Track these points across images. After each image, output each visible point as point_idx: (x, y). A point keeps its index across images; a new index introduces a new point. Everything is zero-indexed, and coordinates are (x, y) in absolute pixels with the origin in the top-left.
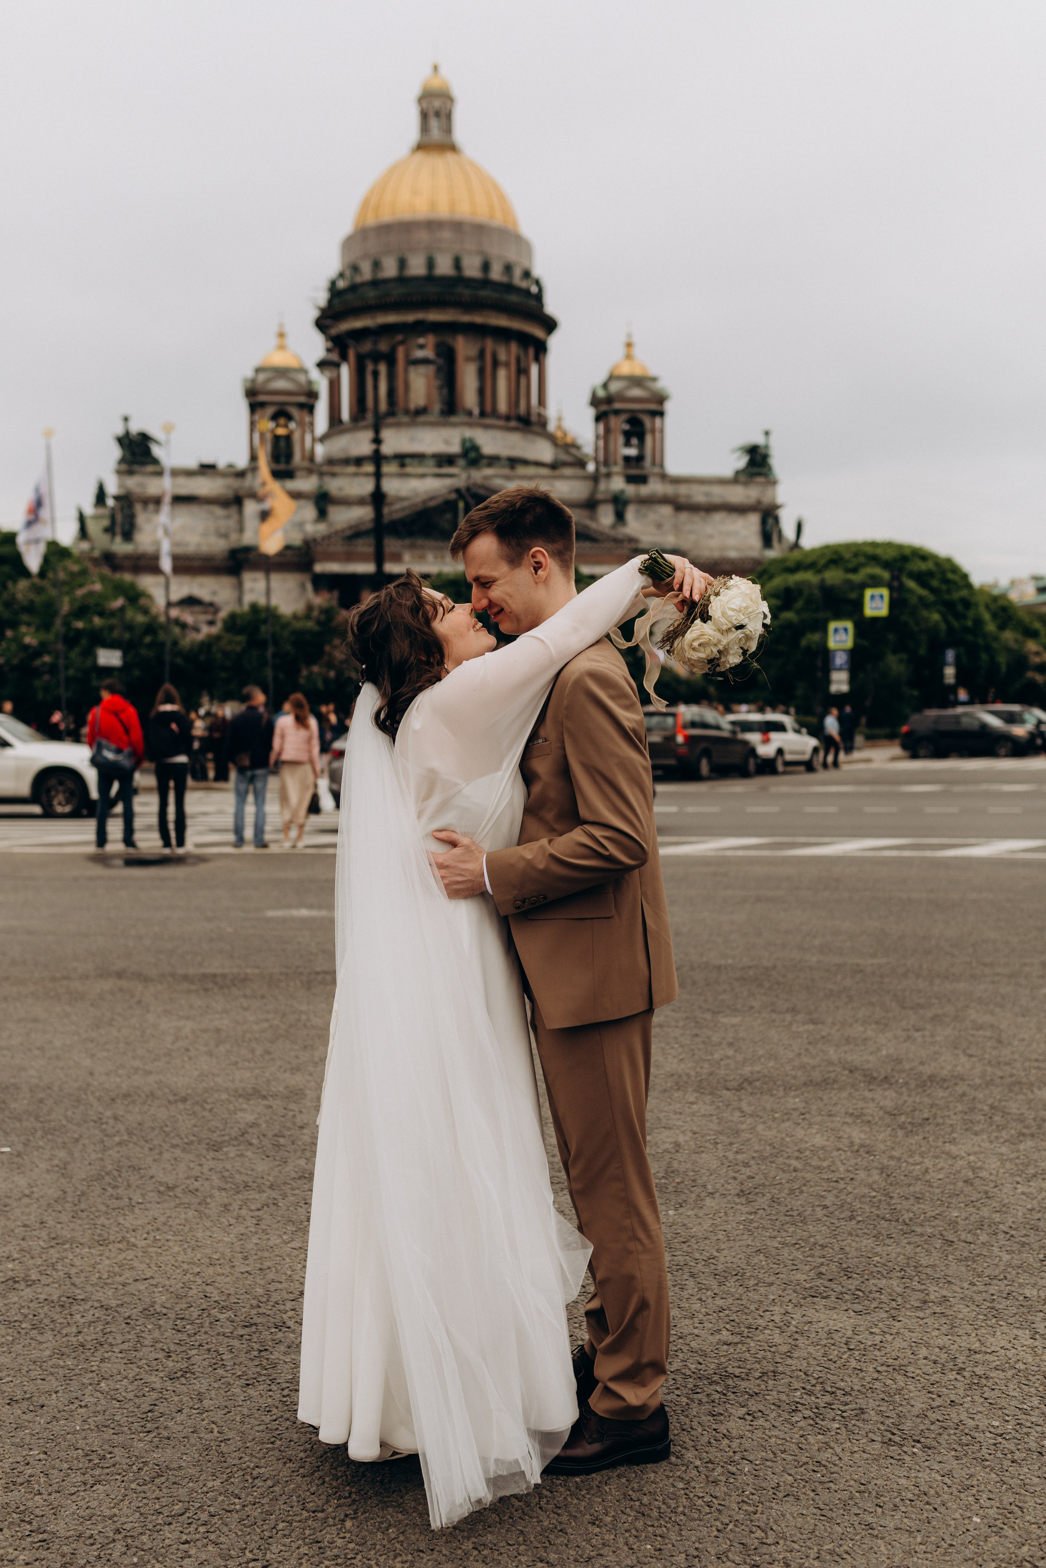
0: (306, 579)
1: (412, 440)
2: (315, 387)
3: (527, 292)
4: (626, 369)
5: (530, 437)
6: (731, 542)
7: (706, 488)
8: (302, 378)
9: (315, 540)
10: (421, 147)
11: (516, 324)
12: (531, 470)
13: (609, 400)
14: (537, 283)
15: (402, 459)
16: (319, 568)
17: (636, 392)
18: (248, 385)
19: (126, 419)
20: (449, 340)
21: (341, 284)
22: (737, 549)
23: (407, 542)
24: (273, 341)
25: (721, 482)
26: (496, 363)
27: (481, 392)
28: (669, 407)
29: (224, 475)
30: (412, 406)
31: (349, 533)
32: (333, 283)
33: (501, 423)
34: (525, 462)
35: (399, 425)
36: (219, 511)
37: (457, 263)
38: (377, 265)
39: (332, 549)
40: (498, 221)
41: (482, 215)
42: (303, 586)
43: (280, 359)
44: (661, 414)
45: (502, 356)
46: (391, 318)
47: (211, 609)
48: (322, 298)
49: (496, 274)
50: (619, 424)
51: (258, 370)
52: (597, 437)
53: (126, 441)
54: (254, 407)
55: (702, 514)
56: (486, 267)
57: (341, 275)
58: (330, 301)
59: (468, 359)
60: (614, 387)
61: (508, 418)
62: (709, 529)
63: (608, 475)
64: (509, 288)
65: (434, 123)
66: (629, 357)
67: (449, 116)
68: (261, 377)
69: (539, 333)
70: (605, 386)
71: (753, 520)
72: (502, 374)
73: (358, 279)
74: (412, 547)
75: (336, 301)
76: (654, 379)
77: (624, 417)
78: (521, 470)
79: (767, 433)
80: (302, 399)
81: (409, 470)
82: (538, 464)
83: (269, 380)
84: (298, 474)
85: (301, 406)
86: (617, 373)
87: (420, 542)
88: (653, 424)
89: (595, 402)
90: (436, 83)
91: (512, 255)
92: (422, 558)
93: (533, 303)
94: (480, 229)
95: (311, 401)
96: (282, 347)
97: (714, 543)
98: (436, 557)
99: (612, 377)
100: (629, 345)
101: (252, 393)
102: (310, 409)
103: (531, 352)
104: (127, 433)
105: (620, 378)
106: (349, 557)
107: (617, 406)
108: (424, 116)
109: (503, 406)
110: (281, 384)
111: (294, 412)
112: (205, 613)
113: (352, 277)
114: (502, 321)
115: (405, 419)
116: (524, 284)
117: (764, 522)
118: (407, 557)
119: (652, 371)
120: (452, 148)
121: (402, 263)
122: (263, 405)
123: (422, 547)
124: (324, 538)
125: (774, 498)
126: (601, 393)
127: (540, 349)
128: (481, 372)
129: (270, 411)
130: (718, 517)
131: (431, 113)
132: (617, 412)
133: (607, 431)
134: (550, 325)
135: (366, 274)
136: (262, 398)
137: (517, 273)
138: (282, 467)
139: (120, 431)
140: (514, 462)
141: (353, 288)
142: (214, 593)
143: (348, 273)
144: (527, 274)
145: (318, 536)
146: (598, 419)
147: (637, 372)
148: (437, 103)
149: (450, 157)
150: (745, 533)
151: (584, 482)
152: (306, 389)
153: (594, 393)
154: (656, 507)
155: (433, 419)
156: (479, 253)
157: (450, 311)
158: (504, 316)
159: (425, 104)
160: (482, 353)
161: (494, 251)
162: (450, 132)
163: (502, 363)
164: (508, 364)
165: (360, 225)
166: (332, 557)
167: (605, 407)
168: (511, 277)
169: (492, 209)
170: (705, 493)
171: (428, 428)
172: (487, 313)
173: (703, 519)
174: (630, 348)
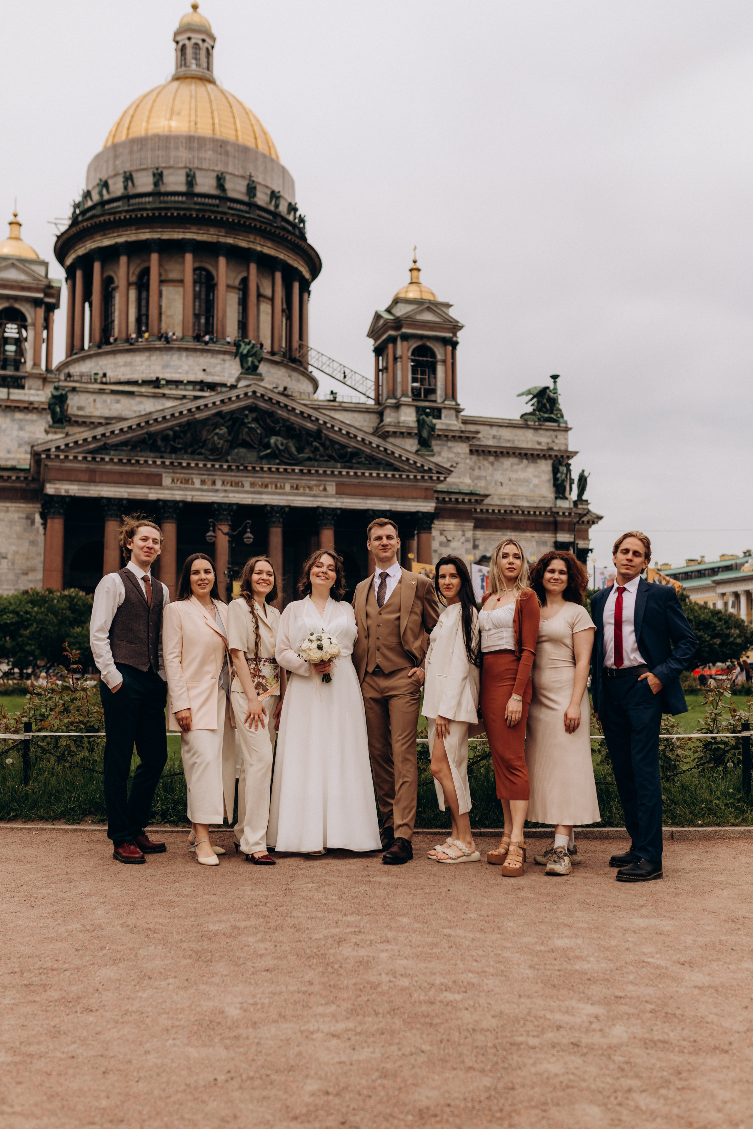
1: (165, 366)
2: (55, 289)
3: (292, 225)
4: (413, 294)
6: (522, 490)
7: (494, 431)
8: (39, 270)
9: (47, 453)
10: (177, 78)
11: (279, 254)
13: (398, 323)
14: (300, 217)
16: (50, 489)
17: (428, 317)
20: (209, 263)
21: (86, 204)
22: (528, 499)
23: (169, 460)
25: (511, 425)
26: (259, 297)
27: (243, 326)
28: (461, 335)
30: (166, 331)
31: (93, 444)
32: (78, 205)
37: (220, 182)
38: (129, 178)
40: (261, 147)
41: (246, 139)
43: (14, 249)
44: (453, 344)
45: (267, 290)
46: (145, 235)
49: (262, 198)
50: (406, 352)
52: (378, 372)
55: (491, 459)
56: (251, 190)
57: (87, 196)
58: (71, 224)
60: (401, 311)
62: (499, 477)
63: (397, 407)
64: (275, 216)
65: (191, 57)
66: (414, 282)
69: (303, 271)
70: (389, 310)
71: (545, 467)
73: (107, 195)
74: (174, 467)
75: (80, 222)
76: (446, 306)
77: (413, 344)
79: (555, 377)
80: (37, 294)
84: (27, 383)
85: (36, 303)
86: (402, 295)
87: (183, 461)
88: (445, 354)
89: (375, 329)
90: (195, 19)
91: (277, 188)
92: (187, 481)
94: (245, 150)
95: (49, 300)
96: (14, 238)
97: (504, 491)
98: (204, 482)
99: (396, 301)
100: (414, 270)
102: (48, 309)
103: (296, 286)
105: (406, 302)
106: (92, 477)
107: (407, 330)
108: (182, 48)
110: (12, 275)
111: (27, 310)
113: (100, 195)
114: (269, 250)
116: (289, 217)
117: (555, 471)
118: (167, 478)
119: (441, 298)
120: (211, 81)
121: (158, 177)
123: (187, 468)
124: (59, 451)
125: (566, 445)
126: (384, 319)
127: (305, 288)
128: (243, 303)
130: (507, 462)
131: (189, 45)
132: (406, 337)
133: (394, 359)
134: (315, 264)
135: (117, 188)
137: (283, 204)
138: (9, 372)
141: (102, 204)
143: (95, 193)
144: (292, 208)
145: (52, 447)
146: (379, 351)
147: (427, 296)
148: (197, 38)
149: (210, 87)
150: (536, 481)
151: (367, 416)
152: (45, 282)
153: (378, 317)
154: (450, 444)
155: (192, 345)
156: (243, 177)
157: (212, 231)
158: (269, 244)
159: (182, 38)
160: (245, 281)
161: (259, 178)
162: (208, 68)
163: (265, 297)
164: (272, 300)
165: (110, 143)
166: (70, 476)
167: (392, 333)
168: (277, 206)
169: (256, 138)
170: (494, 437)
171: (184, 354)
172: (252, 238)
173: (492, 464)
174: (415, 273)
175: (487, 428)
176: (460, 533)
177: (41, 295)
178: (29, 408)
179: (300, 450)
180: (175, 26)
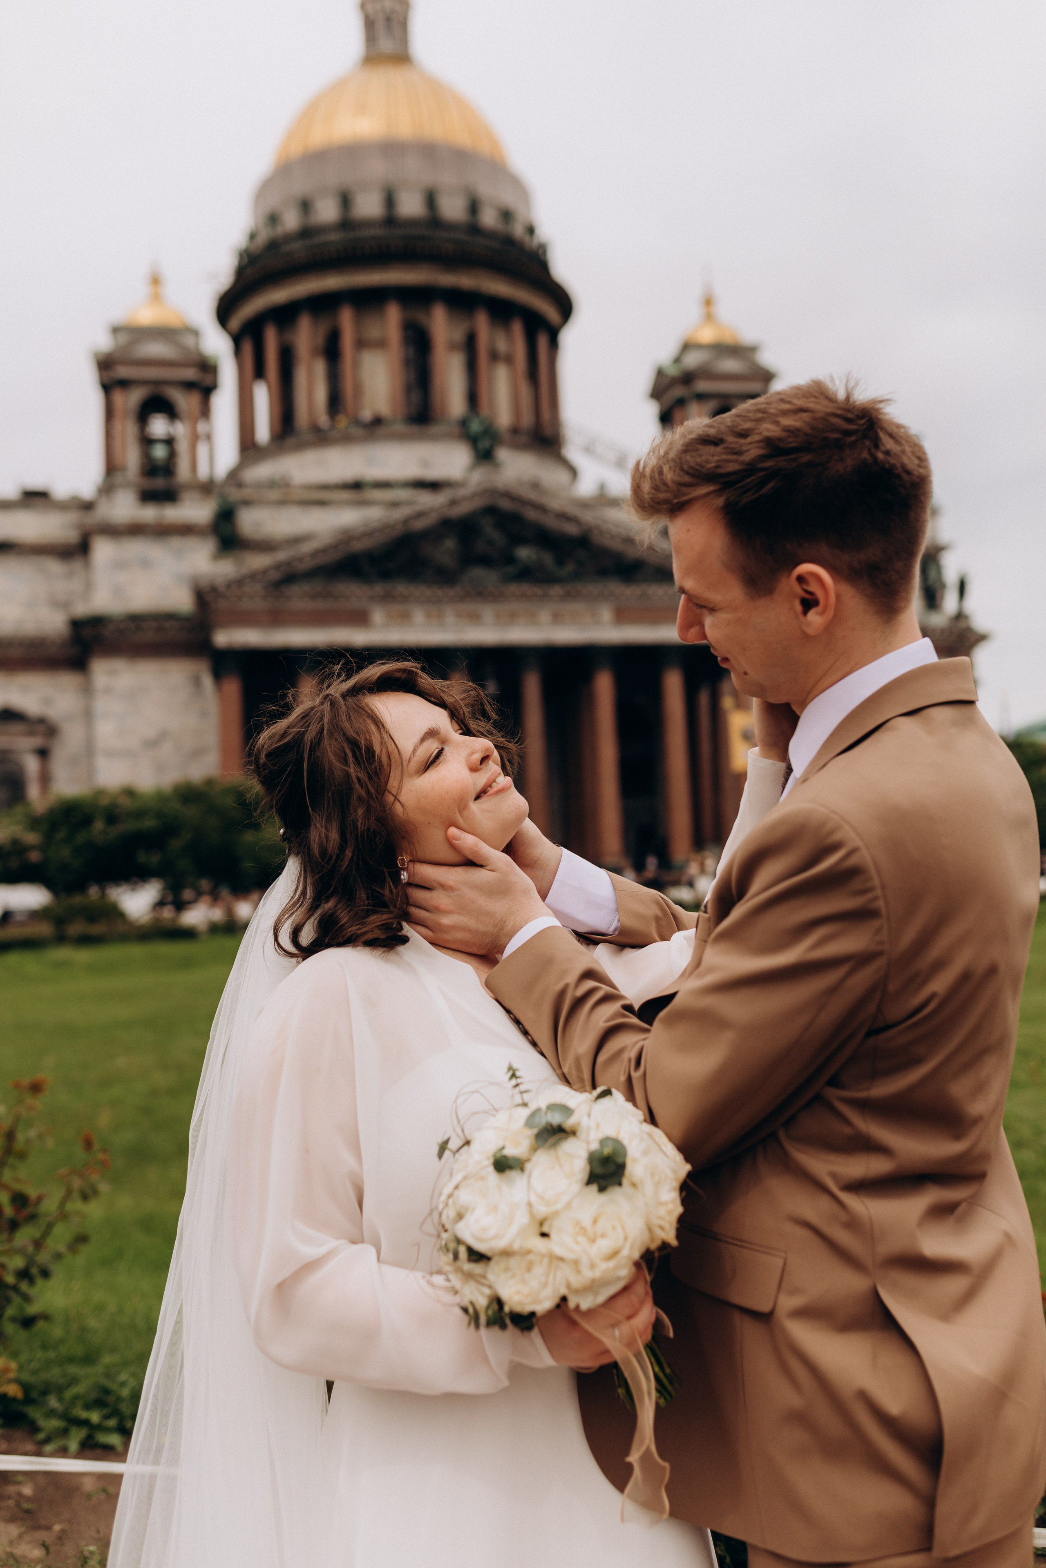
0: (202, 669)
2: (214, 363)
3: (534, 254)
4: (707, 335)
8: (190, 341)
9: (214, 589)
10: (368, 59)
11: (518, 295)
13: (688, 378)
16: (223, 638)
17: (730, 365)
18: (102, 355)
20: (420, 317)
23: (379, 588)
26: (492, 357)
29: (64, 506)
30: (367, 415)
31: (275, 576)
36: (54, 566)
37: (431, 199)
38: (306, 206)
39: (247, 604)
40: (486, 150)
42: (197, 682)
43: (152, 315)
45: (502, 345)
46: (332, 282)
47: (41, 728)
49: (489, 219)
51: (118, 333)
54: (109, 390)
56: (473, 207)
59: (450, 348)
60: (692, 360)
64: (509, 241)
65: (382, 32)
66: (709, 317)
67: (405, 22)
68: (124, 341)
69: (549, 315)
70: (677, 360)
72: (501, 372)
73: (280, 231)
74: (387, 598)
75: (247, 272)
76: (754, 349)
77: (711, 405)
80: (190, 374)
83: (135, 345)
84: (183, 496)
85: (189, 386)
86: (694, 341)
87: (401, 588)
89: (659, 388)
91: (508, 198)
92: (405, 618)
93: (536, 266)
94: (462, 156)
96: (155, 299)
98: (429, 616)
99: (687, 347)
100: (708, 302)
101: (105, 364)
102: (206, 393)
105: (698, 346)
107: (703, 386)
109: (504, 418)
110: (156, 349)
111: (177, 397)
112: (31, 734)
113: (270, 233)
116: (528, 242)
118: (378, 616)
120: (407, 60)
121: (346, 200)
122: (124, 384)
123: (405, 599)
124: (230, 585)
126: (670, 374)
127: (553, 338)
128: (471, 367)
129: (138, 394)
132: (700, 398)
134: (566, 305)
135: (291, 221)
136: (123, 372)
137: (517, 224)
138: (159, 483)
141: (272, 246)
142: (47, 701)
143: (264, 231)
144: (530, 230)
145: (220, 581)
146: (663, 417)
147: (728, 338)
153: (660, 370)
156: (462, 188)
157: (424, 268)
159: (370, 9)
160: (472, 336)
161: (483, 189)
162: (405, 41)
163: (501, 355)
164: (510, 359)
165: (280, 162)
166: (246, 619)
167: (680, 391)
168: (510, 229)
171: (394, 443)
172: (477, 274)
174: (709, 306)
177: (192, 376)
178: (186, 530)
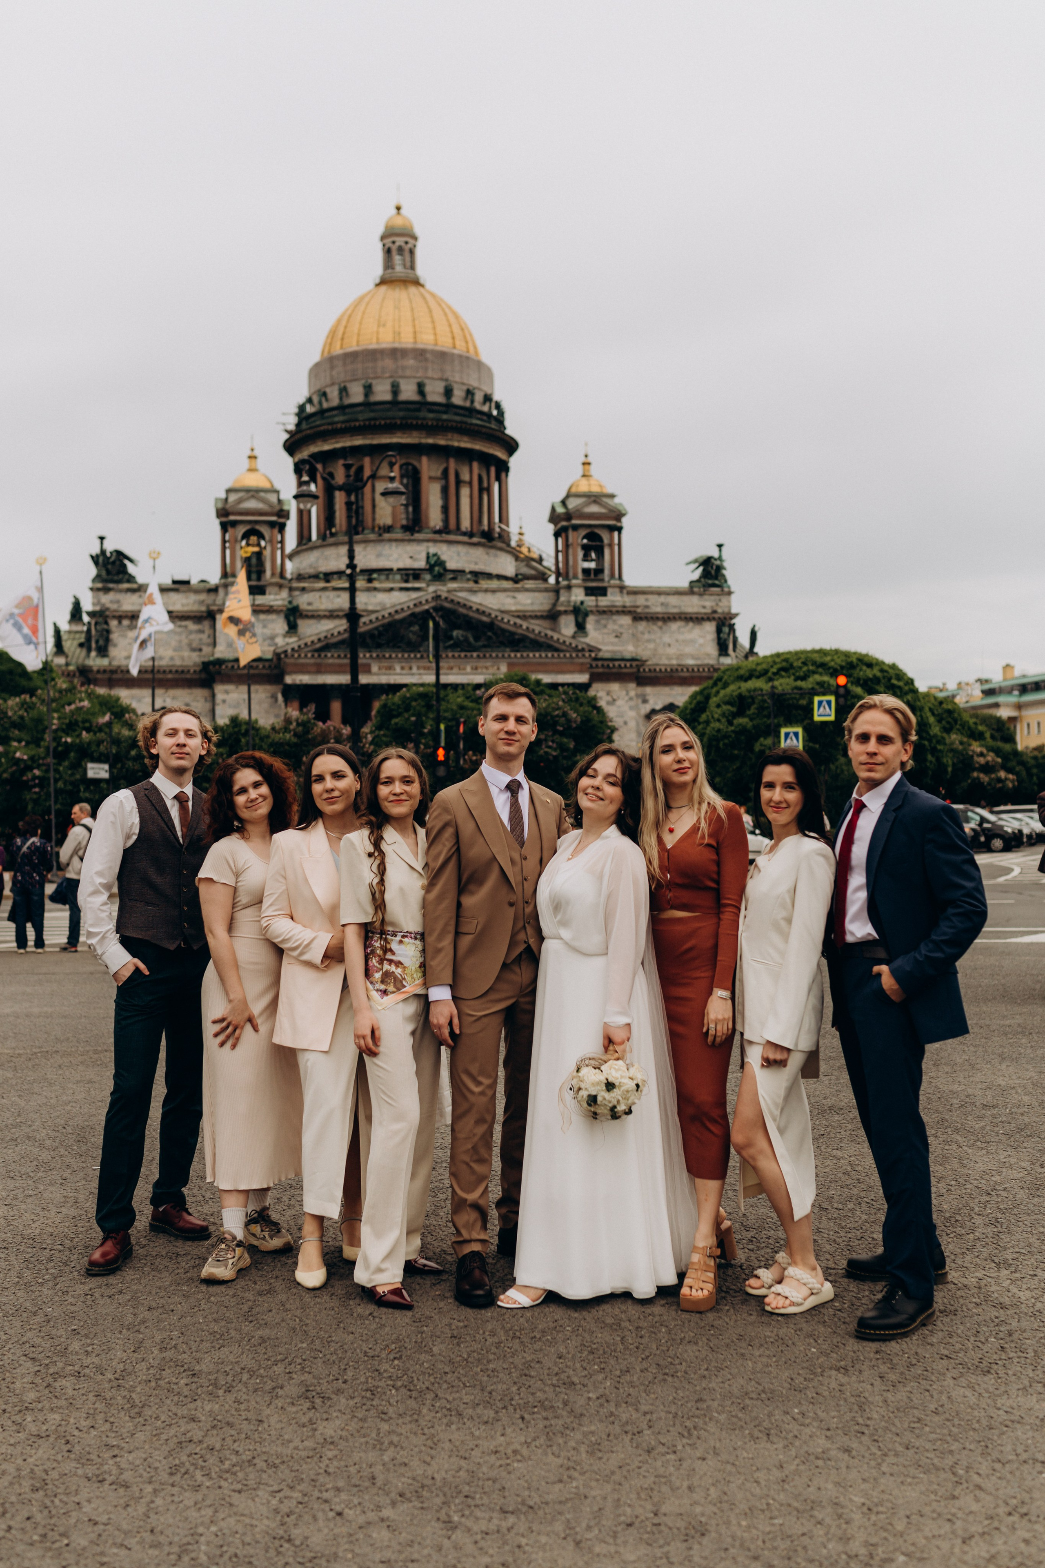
0: (277, 690)
1: (379, 555)
2: (286, 508)
3: (489, 415)
4: (584, 487)
5: (492, 551)
6: (688, 650)
7: (662, 599)
8: (273, 498)
9: (285, 653)
10: (384, 281)
11: (478, 446)
12: (494, 584)
13: (568, 516)
14: (498, 406)
15: (369, 573)
16: (289, 680)
17: (594, 509)
18: (220, 505)
19: (102, 539)
20: (414, 461)
21: (309, 409)
22: (693, 657)
23: (376, 653)
24: (246, 464)
25: (678, 592)
26: (459, 482)
27: (445, 509)
28: (625, 522)
29: (197, 590)
30: (378, 524)
31: (319, 645)
32: (302, 408)
33: (465, 539)
34: (489, 576)
35: (366, 542)
36: (191, 626)
37: (421, 389)
38: (343, 391)
39: (302, 661)
40: (460, 348)
41: (444, 343)
42: (274, 697)
43: (253, 481)
44: (619, 529)
45: (465, 476)
46: (358, 441)
48: (291, 422)
49: (458, 398)
50: (578, 539)
51: (229, 491)
52: (557, 551)
53: (101, 559)
54: (224, 527)
55: (660, 623)
56: (448, 392)
57: (310, 400)
58: (298, 425)
59: (431, 478)
60: (572, 504)
61: (471, 535)
62: (667, 639)
63: (569, 588)
64: (471, 411)
65: (397, 259)
66: (586, 476)
67: (412, 252)
68: (233, 498)
69: (501, 454)
70: (564, 503)
71: (710, 628)
72: (465, 492)
73: (326, 405)
74: (380, 659)
75: (304, 426)
76: (612, 496)
77: (583, 532)
78: (484, 584)
79: (720, 546)
81: (376, 584)
82: (500, 577)
83: (240, 501)
84: (268, 590)
85: (272, 524)
86: (574, 490)
87: (387, 653)
88: (612, 539)
89: (554, 518)
90: (399, 222)
91: (473, 382)
92: (390, 668)
93: (493, 425)
94: (442, 356)
95: (282, 520)
96: (252, 470)
97: (671, 651)
98: (403, 667)
99: (568, 496)
101: (222, 513)
102: (282, 528)
103: (493, 470)
104: (103, 552)
105: (578, 495)
106: (319, 669)
107: (575, 522)
108: (388, 252)
109: (466, 524)
110: (252, 504)
111: (265, 530)
113: (320, 403)
114: (465, 443)
115: (372, 536)
116: (485, 409)
117: (719, 631)
118: (375, 668)
119: (609, 490)
120: (415, 282)
121: (368, 389)
122: (234, 524)
123: (390, 659)
124: (294, 651)
125: (730, 607)
126: (560, 510)
127: (503, 468)
128: (445, 491)
129: (241, 530)
130: (674, 626)
131: (394, 248)
132: (576, 528)
133: (567, 546)
134: (511, 446)
135: (334, 399)
136: (232, 518)
137: (479, 397)
138: (256, 583)
139: (96, 550)
140: (477, 576)
141: (322, 412)
143: (316, 399)
144: (488, 398)
145: (288, 649)
146: (557, 535)
147: (595, 489)
148: (400, 241)
149: (413, 290)
150: (701, 641)
151: (546, 594)
152: (277, 508)
153: (553, 509)
154: (615, 617)
155: (399, 535)
156: (441, 379)
157: (415, 434)
158: (466, 439)
159: (388, 241)
160: (445, 472)
161: (456, 377)
162: (413, 267)
163: (465, 482)
164: (470, 483)
165: (326, 354)
166: (302, 669)
167: (564, 523)
168: (472, 402)
169: (453, 338)
170: (662, 604)
171: (394, 544)
172: (450, 435)
173: (661, 628)
174: (587, 467)
175: (656, 597)
176: (624, 693)
177: (274, 518)
178: (270, 610)
179: (477, 639)
180: (380, 230)
